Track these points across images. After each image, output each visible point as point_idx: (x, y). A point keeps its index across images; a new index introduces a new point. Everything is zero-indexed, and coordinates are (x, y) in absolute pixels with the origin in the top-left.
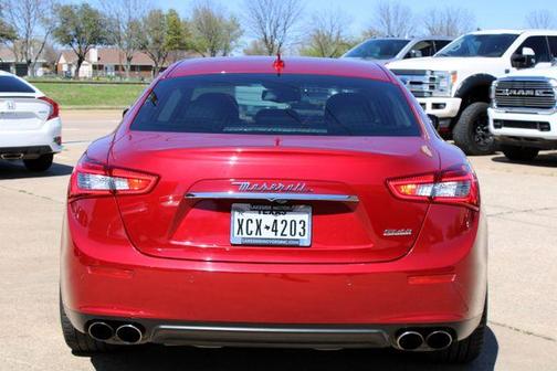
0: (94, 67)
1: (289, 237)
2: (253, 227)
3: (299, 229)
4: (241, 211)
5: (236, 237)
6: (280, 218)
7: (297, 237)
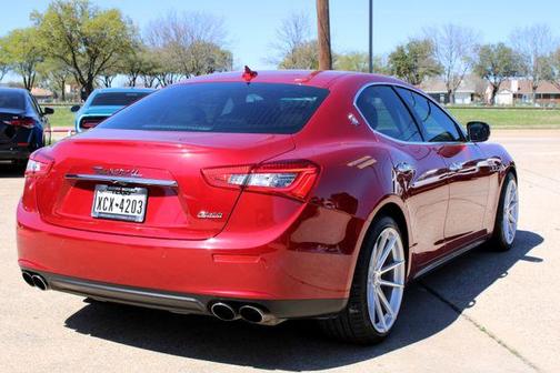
0: (515, 96)
1: (130, 214)
2: (108, 204)
3: (138, 208)
4: (102, 191)
5: (96, 211)
6: (126, 197)
7: (136, 214)
